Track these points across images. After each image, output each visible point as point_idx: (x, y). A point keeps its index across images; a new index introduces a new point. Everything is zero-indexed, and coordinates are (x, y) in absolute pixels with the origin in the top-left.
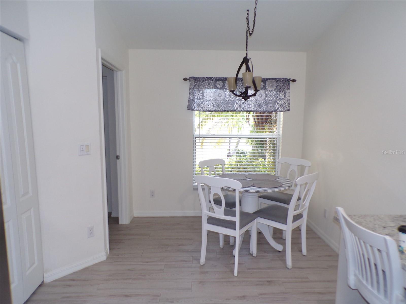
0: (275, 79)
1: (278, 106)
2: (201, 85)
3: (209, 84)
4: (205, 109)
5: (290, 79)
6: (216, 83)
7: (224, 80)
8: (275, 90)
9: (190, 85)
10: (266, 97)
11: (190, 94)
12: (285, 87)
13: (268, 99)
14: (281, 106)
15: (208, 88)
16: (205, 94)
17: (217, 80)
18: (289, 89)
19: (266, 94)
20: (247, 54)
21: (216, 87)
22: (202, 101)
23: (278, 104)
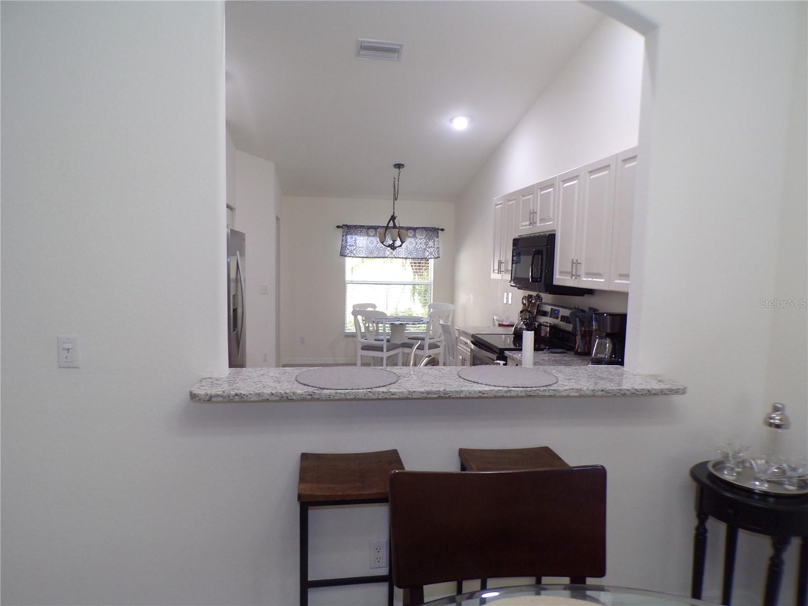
0: (425, 228)
1: (427, 253)
2: (354, 232)
3: (361, 232)
4: (357, 256)
5: (438, 229)
6: (368, 231)
7: (375, 228)
8: (425, 238)
9: (343, 232)
10: (417, 244)
11: (342, 240)
12: (434, 236)
13: (418, 246)
14: (431, 253)
15: (361, 236)
16: (357, 242)
17: (369, 228)
18: (438, 237)
19: (416, 242)
20: (394, 213)
21: (368, 235)
22: (355, 248)
23: (428, 251)
